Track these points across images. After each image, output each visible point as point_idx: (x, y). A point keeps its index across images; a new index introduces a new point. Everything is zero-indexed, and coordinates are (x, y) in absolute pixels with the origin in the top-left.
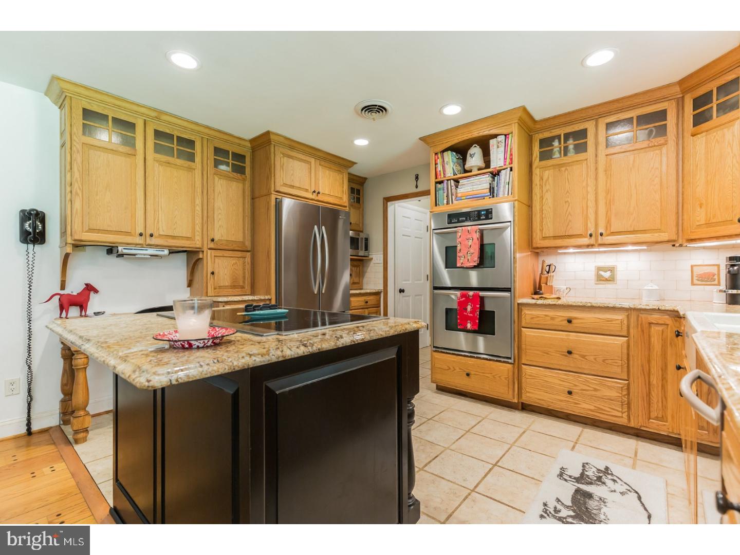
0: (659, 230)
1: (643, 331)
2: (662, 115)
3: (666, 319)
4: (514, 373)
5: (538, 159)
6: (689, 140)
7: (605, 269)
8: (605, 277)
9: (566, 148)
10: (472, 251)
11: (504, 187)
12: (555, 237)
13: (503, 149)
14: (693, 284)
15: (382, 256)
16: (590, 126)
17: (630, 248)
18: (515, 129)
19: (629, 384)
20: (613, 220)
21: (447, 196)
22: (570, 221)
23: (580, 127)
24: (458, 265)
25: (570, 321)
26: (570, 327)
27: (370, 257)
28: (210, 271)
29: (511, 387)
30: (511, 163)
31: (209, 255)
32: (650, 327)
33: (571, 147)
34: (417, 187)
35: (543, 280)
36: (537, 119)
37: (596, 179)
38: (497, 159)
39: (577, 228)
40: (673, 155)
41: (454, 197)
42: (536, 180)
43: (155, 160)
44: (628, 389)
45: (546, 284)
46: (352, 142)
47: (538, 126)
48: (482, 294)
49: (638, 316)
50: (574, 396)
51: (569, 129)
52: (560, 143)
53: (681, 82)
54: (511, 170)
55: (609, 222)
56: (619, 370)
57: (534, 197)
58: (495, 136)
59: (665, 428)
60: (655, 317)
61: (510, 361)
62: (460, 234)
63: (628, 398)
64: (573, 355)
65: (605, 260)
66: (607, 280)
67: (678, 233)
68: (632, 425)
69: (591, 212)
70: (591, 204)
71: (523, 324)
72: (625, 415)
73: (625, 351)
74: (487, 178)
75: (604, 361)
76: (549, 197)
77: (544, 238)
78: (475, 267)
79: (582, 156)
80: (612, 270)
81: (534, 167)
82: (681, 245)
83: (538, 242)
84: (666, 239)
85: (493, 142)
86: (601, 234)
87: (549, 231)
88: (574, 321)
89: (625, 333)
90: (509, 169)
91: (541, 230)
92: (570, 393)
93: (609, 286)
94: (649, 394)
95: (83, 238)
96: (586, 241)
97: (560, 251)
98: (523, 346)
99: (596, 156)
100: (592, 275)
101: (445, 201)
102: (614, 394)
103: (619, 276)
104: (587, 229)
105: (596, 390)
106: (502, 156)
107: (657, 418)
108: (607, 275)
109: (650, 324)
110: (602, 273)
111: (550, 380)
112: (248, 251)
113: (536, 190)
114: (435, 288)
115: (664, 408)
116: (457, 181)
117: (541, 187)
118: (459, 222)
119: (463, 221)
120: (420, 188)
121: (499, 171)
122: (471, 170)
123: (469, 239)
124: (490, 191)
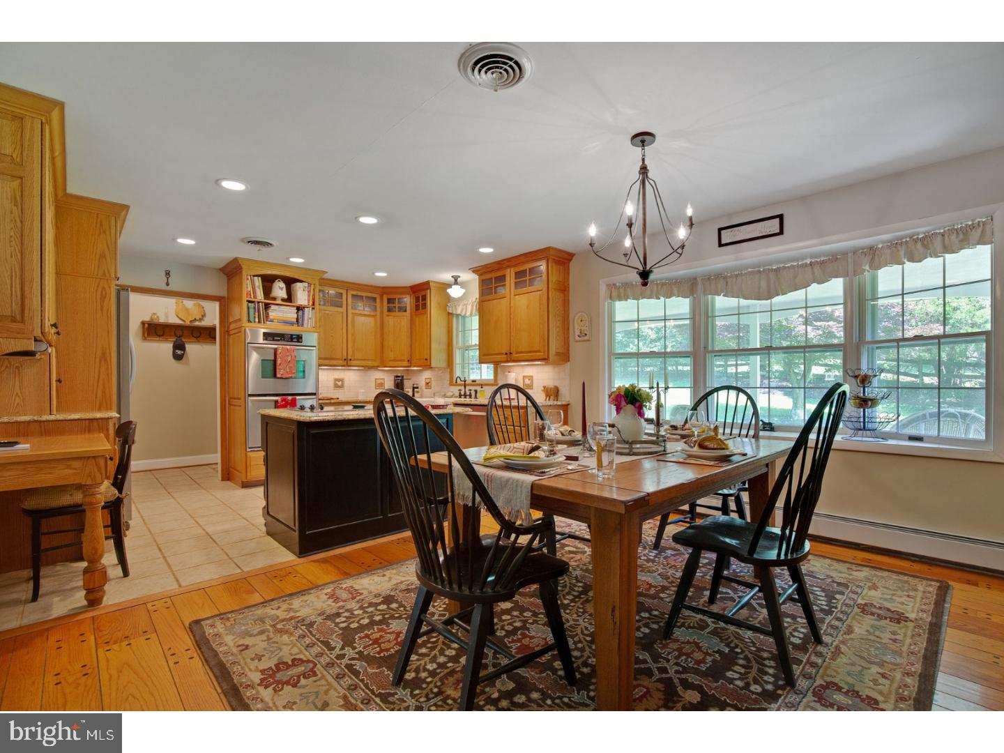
0: (374, 360)
2: (374, 299)
6: (385, 317)
7: (339, 380)
10: (290, 365)
11: (308, 320)
13: (306, 292)
14: (377, 387)
16: (344, 292)
18: (317, 280)
20: (355, 352)
21: (259, 315)
23: (339, 290)
24: (279, 376)
30: (314, 305)
34: (167, 284)
37: (347, 325)
38: (301, 298)
39: (338, 355)
40: (379, 322)
41: (265, 318)
48: (297, 398)
53: (383, 288)
54: (313, 309)
55: (353, 353)
58: (301, 281)
62: (279, 351)
65: (339, 374)
66: (340, 386)
67: (381, 363)
69: (345, 345)
70: (345, 341)
74: (293, 310)
79: (340, 310)
80: (342, 380)
84: (376, 365)
85: (298, 285)
86: (350, 360)
87: (321, 354)
90: (311, 309)
93: (341, 390)
96: (341, 363)
99: (347, 312)
100: (332, 384)
101: (257, 320)
103: (346, 384)
104: (342, 355)
106: (306, 297)
108: (340, 383)
110: (337, 382)
114: (250, 395)
116: (267, 306)
118: (275, 340)
119: (278, 340)
120: (172, 287)
121: (304, 308)
122: (274, 299)
123: (288, 356)
124: (297, 321)
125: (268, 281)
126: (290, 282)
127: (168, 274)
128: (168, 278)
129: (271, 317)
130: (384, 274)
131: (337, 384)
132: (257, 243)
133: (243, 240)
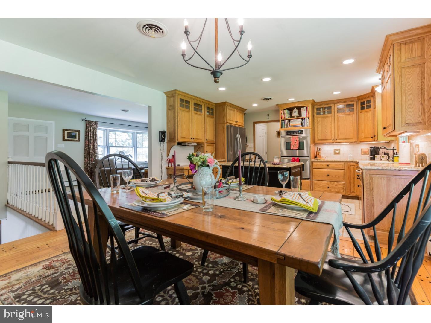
0: (352, 139)
1: (349, 168)
2: (353, 105)
3: (354, 164)
4: (310, 183)
5: (316, 114)
6: (360, 114)
7: (337, 150)
8: (337, 152)
9: (325, 112)
10: (296, 144)
11: (307, 124)
12: (322, 140)
13: (306, 111)
14: (362, 154)
15: (253, 145)
16: (332, 106)
17: (344, 143)
18: (310, 105)
19: (345, 183)
20: (339, 135)
21: (286, 125)
22: (327, 135)
23: (330, 106)
24: (291, 149)
25: (328, 166)
26: (328, 168)
27: (247, 145)
28: (206, 151)
29: (310, 187)
30: (309, 116)
31: (206, 145)
32: (350, 167)
33: (326, 111)
34: (268, 119)
35: (318, 154)
36: (316, 102)
37: (334, 122)
38: (304, 114)
39: (329, 137)
40: (356, 117)
41: (288, 126)
42: (316, 121)
43: (194, 113)
44: (345, 185)
45: (319, 155)
46: (252, 105)
47: (316, 104)
48: (300, 158)
49: (347, 164)
50: (330, 188)
51: (326, 106)
52: (323, 110)
53: (358, 97)
54: (309, 118)
55: (338, 136)
56: (342, 179)
57: (315, 127)
58: (303, 107)
59: (354, 194)
60: (352, 164)
61: (309, 179)
62: (292, 138)
63: (345, 187)
64: (329, 176)
65: (337, 147)
66: (337, 153)
67: (357, 140)
68: (346, 195)
69: (333, 132)
70: (333, 130)
71: (313, 167)
72: (344, 192)
73: (344, 174)
74: (300, 120)
75: (338, 177)
76: (320, 127)
77: (318, 140)
78: (297, 149)
79: (330, 115)
80: (339, 150)
81: (315, 116)
82: (358, 143)
83: (316, 141)
84: (354, 141)
85: (302, 109)
86: (336, 139)
87: (320, 138)
88: (329, 166)
89: (344, 169)
90: (308, 118)
91: (318, 137)
92: (328, 187)
93: (338, 155)
94: (350, 185)
95: (180, 140)
96: (331, 141)
97: (323, 144)
98: (313, 174)
99: (334, 115)
100: (333, 152)
101: (285, 127)
102: (341, 186)
103: (341, 152)
104: (332, 137)
105: (336, 186)
106: (305, 114)
107: (353, 192)
109: (351, 165)
110: (336, 151)
111: (322, 184)
112: (214, 143)
113: (316, 124)
114: (282, 156)
115: (354, 189)
116: (289, 121)
117: (317, 123)
118: (291, 134)
119: (292, 134)
120: (270, 119)
121: (305, 118)
122: (294, 117)
123: (295, 140)
124: (302, 125)
125: (291, 110)
126: (299, 109)
127: (268, 115)
128: (268, 117)
129: (290, 125)
130: (338, 92)
131: (336, 152)
132: (266, 99)
133: (261, 99)
